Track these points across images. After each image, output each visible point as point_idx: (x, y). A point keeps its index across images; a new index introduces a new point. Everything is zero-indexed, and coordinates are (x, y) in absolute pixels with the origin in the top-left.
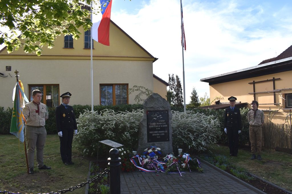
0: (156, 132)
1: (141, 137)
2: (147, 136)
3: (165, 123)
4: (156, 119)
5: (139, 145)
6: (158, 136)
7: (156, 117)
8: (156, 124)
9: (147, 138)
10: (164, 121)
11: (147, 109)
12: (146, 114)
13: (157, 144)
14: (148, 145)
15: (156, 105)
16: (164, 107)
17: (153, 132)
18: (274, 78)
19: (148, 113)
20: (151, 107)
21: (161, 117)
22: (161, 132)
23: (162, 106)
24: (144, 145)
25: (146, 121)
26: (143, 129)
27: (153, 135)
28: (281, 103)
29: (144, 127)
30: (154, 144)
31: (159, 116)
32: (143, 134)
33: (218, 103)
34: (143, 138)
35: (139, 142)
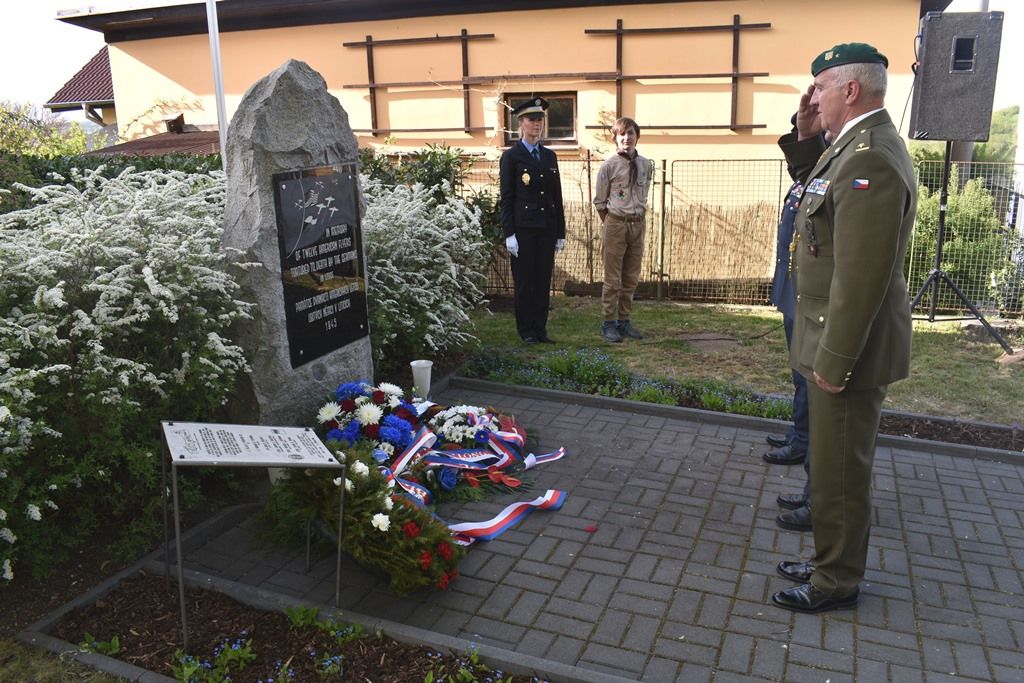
0: (320, 299)
1: (264, 348)
2: (285, 331)
3: (347, 242)
4: (314, 222)
5: (261, 400)
6: (330, 317)
7: (312, 211)
8: (318, 249)
9: (287, 343)
10: (343, 229)
11: (277, 165)
12: (272, 199)
13: (332, 364)
14: (301, 381)
15: (315, 139)
16: (341, 150)
17: (309, 300)
18: (464, 31)
19: (282, 185)
20: (294, 153)
21: (334, 209)
22: (339, 295)
23: (337, 144)
24: (285, 386)
25: (275, 239)
26: (265, 296)
27: (311, 320)
28: (492, 128)
29: (268, 279)
30: (321, 372)
31: (326, 203)
32: (274, 324)
33: (177, 125)
34: (275, 348)
35: (254, 381)
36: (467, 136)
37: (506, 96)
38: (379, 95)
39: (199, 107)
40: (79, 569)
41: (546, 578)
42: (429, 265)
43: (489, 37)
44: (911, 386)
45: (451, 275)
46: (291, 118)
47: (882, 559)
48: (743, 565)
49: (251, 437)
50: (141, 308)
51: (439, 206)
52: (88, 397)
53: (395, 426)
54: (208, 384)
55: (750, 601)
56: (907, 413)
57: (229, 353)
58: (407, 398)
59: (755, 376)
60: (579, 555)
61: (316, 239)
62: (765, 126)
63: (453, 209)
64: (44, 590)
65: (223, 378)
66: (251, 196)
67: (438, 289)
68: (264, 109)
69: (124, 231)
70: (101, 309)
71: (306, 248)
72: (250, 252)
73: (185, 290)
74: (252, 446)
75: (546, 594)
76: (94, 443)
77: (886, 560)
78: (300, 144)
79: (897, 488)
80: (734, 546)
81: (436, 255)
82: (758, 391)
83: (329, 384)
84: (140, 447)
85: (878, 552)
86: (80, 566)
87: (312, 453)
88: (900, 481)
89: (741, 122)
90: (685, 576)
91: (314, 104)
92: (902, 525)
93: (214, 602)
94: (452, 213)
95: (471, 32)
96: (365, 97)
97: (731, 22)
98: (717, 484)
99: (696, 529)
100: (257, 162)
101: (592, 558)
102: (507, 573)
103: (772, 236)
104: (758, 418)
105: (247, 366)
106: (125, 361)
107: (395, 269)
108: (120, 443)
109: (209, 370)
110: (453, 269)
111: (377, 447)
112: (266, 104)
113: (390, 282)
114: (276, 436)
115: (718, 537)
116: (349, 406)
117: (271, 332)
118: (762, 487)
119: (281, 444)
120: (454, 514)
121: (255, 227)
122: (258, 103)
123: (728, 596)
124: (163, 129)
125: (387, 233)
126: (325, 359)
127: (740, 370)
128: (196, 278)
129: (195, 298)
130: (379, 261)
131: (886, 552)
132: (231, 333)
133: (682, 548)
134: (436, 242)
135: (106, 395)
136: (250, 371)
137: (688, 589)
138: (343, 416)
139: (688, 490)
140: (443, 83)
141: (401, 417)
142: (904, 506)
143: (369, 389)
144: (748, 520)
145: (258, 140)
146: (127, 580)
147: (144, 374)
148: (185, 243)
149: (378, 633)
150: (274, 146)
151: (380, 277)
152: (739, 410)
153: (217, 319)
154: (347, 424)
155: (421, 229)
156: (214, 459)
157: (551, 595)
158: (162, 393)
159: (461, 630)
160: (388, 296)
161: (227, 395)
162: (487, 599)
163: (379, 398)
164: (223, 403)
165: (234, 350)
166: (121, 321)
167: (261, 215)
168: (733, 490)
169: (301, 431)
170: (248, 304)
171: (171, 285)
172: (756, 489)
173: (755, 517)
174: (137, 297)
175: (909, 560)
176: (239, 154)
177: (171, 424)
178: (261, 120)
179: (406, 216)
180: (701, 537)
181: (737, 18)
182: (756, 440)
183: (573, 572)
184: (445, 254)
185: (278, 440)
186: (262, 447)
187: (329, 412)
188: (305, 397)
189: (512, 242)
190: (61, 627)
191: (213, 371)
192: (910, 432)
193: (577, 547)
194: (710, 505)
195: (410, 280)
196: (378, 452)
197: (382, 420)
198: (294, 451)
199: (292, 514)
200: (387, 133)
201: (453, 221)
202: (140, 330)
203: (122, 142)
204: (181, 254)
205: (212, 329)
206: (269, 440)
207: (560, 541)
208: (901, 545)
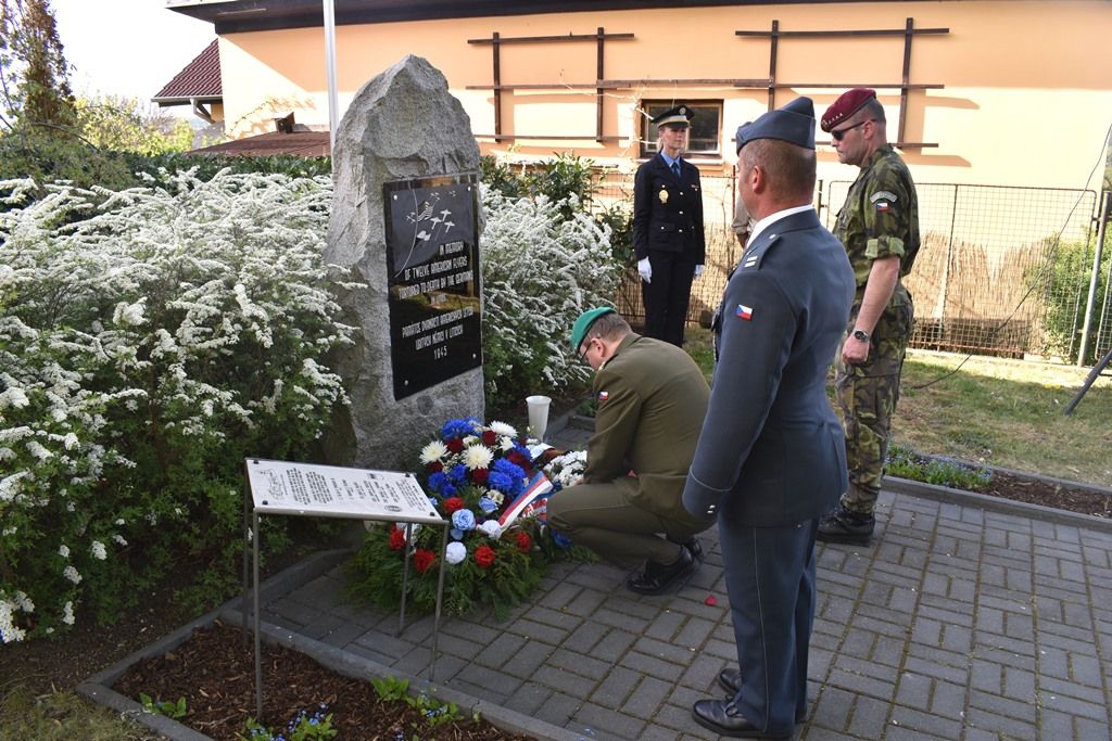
0: (430, 324)
1: (365, 377)
2: (390, 358)
3: (462, 260)
4: (427, 238)
5: (360, 434)
6: (440, 345)
7: (426, 225)
8: (430, 269)
9: (390, 372)
10: (458, 246)
11: (389, 173)
12: (382, 210)
13: (439, 396)
14: (404, 415)
15: (432, 146)
16: (461, 158)
17: (418, 324)
18: (601, 30)
19: (394, 197)
20: (408, 159)
21: (450, 224)
22: (450, 320)
23: (456, 151)
24: (386, 420)
25: (384, 256)
26: (370, 319)
27: (419, 347)
28: (628, 138)
29: (373, 300)
30: (427, 405)
31: (441, 217)
32: (378, 351)
33: (287, 124)
34: (377, 377)
35: (352, 413)
36: (599, 145)
37: (644, 103)
38: (504, 97)
39: (311, 106)
40: (150, 614)
41: (671, 662)
42: (552, 289)
43: (630, 37)
44: (1102, 455)
45: (575, 302)
46: (405, 120)
47: (1069, 666)
48: (903, 664)
49: (344, 482)
50: (230, 329)
51: (565, 223)
52: (167, 426)
53: (506, 471)
54: (302, 416)
55: (910, 707)
56: (1096, 487)
57: (325, 382)
58: (521, 440)
59: (917, 432)
60: (710, 636)
61: (429, 257)
62: (936, 145)
63: (580, 226)
64: (110, 636)
65: (318, 409)
66: (359, 206)
67: (560, 317)
68: (377, 110)
69: (216, 242)
70: (187, 330)
71: (417, 266)
72: (354, 269)
73: (280, 311)
74: (344, 493)
75: (671, 682)
76: (173, 477)
77: (1076, 669)
78: (415, 151)
79: (1087, 578)
80: (892, 637)
81: (559, 278)
82: (921, 451)
83: (435, 418)
84: (222, 482)
85: (1065, 658)
86: (151, 610)
87: (412, 504)
88: (1089, 568)
89: (909, 139)
90: (835, 671)
91: (434, 106)
92: (1093, 626)
93: (293, 664)
94: (580, 231)
95: (607, 32)
96: (489, 100)
97: (903, 27)
98: (873, 560)
99: (848, 612)
100: (366, 169)
101: (725, 641)
102: (626, 653)
103: (941, 271)
104: (921, 484)
105: (345, 398)
106: (210, 389)
107: (513, 292)
108: (201, 477)
109: (304, 400)
110: (579, 294)
111: (485, 494)
112: (380, 104)
113: (508, 307)
114: (372, 481)
115: (873, 625)
116: (456, 446)
117: (373, 359)
118: (926, 566)
119: (377, 491)
120: (568, 576)
121: (361, 241)
122: (371, 104)
123: (884, 700)
124: (272, 128)
125: (508, 251)
126: (432, 391)
127: (900, 424)
128: (293, 297)
129: (291, 318)
130: (497, 283)
131: (1075, 658)
132: (329, 360)
133: (830, 635)
134: (560, 264)
135: (187, 425)
136: (349, 402)
137: (836, 687)
138: (449, 458)
139: (838, 566)
140: (575, 86)
141: (513, 462)
142: (1095, 601)
143: (480, 428)
144: (908, 606)
145: (369, 145)
146: (201, 630)
147: (231, 404)
148: (283, 258)
149: (476, 717)
150: (387, 152)
151: (497, 300)
152: (898, 473)
153: (314, 343)
154: (452, 467)
155: (545, 248)
156: (301, 507)
157: (676, 684)
158: (250, 423)
159: (571, 718)
160: (506, 323)
161: (322, 428)
162: (601, 683)
163: (489, 439)
164: (317, 437)
165: (332, 379)
166: (207, 344)
167: (369, 229)
168: (891, 568)
169: (400, 476)
170: (350, 328)
171: (266, 305)
172: (919, 569)
173: (918, 604)
174: (227, 316)
175: (1102, 670)
176: (348, 159)
177: (256, 463)
178: (373, 121)
179: (529, 234)
180: (854, 624)
181: (910, 22)
182: (919, 509)
183: (703, 657)
184: (570, 277)
185: (373, 485)
186: (355, 494)
187: (434, 452)
188: (407, 432)
189: (644, 266)
190: (126, 680)
191: (308, 401)
192: (1101, 510)
193: (708, 627)
194: (864, 585)
195: (529, 306)
196: (485, 502)
197: (492, 464)
198: (391, 502)
199: (387, 567)
200: (511, 139)
201: (580, 240)
202: (230, 353)
203: (228, 140)
204: (278, 271)
205: (308, 354)
206: (364, 487)
207: (689, 617)
208: (1092, 650)
